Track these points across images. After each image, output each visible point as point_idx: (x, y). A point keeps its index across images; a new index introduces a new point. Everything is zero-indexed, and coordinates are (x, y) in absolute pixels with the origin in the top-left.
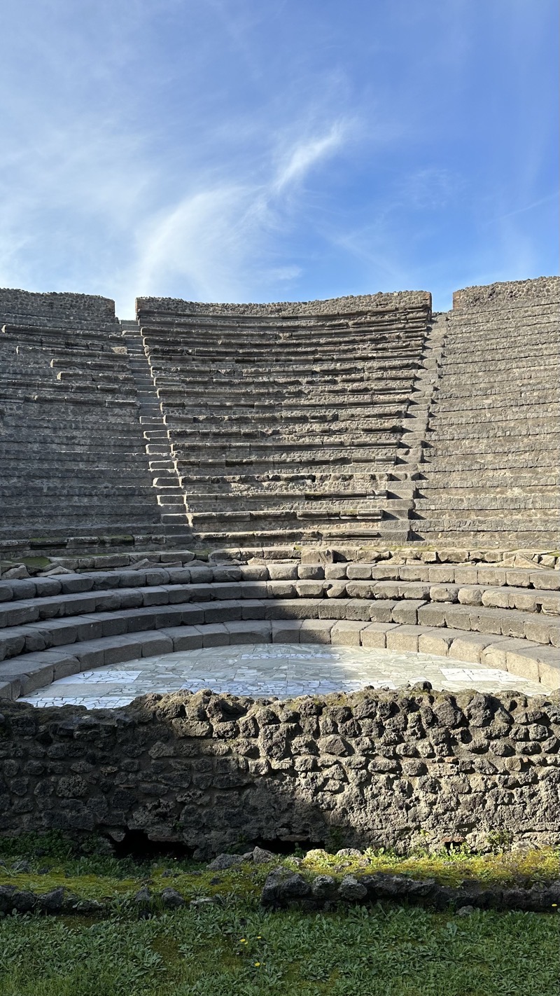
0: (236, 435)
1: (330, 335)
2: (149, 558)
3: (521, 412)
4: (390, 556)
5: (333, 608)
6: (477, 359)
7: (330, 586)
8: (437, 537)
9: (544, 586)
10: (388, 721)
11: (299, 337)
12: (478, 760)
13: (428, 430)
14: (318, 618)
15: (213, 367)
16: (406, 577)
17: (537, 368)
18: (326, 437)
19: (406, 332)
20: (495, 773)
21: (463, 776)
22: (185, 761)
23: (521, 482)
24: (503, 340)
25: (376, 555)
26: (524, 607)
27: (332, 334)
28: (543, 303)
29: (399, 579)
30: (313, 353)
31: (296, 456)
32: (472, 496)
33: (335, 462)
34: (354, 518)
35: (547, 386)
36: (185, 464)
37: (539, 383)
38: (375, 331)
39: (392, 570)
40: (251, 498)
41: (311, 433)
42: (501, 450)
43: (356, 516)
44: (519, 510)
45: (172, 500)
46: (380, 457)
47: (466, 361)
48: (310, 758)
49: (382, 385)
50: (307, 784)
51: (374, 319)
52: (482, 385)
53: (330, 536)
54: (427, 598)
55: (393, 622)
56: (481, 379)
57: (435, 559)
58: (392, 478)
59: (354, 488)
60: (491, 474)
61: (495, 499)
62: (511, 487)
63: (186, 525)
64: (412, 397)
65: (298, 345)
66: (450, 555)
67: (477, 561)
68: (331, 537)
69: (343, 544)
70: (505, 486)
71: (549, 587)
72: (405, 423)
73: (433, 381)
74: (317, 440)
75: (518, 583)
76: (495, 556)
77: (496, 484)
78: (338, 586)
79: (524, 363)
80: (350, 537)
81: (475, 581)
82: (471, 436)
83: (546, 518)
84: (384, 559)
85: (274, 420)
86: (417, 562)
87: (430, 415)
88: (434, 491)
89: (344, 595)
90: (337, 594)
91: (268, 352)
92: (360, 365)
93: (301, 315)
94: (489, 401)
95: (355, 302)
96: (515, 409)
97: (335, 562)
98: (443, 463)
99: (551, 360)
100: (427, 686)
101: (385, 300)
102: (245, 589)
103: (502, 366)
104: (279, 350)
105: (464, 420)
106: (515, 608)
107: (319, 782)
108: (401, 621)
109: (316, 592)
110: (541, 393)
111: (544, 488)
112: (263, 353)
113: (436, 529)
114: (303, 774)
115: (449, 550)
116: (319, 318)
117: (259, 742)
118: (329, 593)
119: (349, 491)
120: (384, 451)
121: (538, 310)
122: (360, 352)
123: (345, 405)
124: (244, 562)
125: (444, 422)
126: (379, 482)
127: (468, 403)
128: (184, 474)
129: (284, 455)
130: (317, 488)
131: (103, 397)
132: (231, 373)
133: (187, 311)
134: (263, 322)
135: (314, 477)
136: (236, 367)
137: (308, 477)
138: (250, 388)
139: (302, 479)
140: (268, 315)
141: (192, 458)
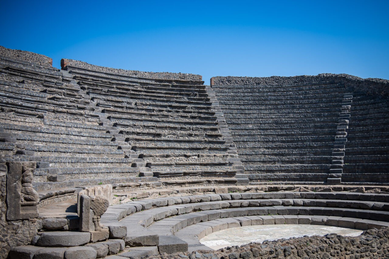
6: (234, 108)
19: (199, 92)
27: (166, 89)
31: (184, 145)
43: (226, 173)
57: (267, 190)
58: (230, 156)
66: (273, 188)
67: (284, 190)
93: (147, 78)
95: (170, 75)
96: (262, 130)
101: (184, 76)
105: (244, 134)
113: (258, 178)
118: (243, 205)
120: (220, 145)
122: (183, 99)
126: (225, 158)
127: (241, 126)
128: (139, 153)
129: (178, 145)
130: (202, 160)
131: (82, 112)
132: (130, 103)
133: (89, 69)
134: (130, 80)
135: (198, 156)
136: (131, 100)
137: (196, 155)
138: (143, 112)
139: (194, 155)
140: (131, 76)
141: (137, 145)
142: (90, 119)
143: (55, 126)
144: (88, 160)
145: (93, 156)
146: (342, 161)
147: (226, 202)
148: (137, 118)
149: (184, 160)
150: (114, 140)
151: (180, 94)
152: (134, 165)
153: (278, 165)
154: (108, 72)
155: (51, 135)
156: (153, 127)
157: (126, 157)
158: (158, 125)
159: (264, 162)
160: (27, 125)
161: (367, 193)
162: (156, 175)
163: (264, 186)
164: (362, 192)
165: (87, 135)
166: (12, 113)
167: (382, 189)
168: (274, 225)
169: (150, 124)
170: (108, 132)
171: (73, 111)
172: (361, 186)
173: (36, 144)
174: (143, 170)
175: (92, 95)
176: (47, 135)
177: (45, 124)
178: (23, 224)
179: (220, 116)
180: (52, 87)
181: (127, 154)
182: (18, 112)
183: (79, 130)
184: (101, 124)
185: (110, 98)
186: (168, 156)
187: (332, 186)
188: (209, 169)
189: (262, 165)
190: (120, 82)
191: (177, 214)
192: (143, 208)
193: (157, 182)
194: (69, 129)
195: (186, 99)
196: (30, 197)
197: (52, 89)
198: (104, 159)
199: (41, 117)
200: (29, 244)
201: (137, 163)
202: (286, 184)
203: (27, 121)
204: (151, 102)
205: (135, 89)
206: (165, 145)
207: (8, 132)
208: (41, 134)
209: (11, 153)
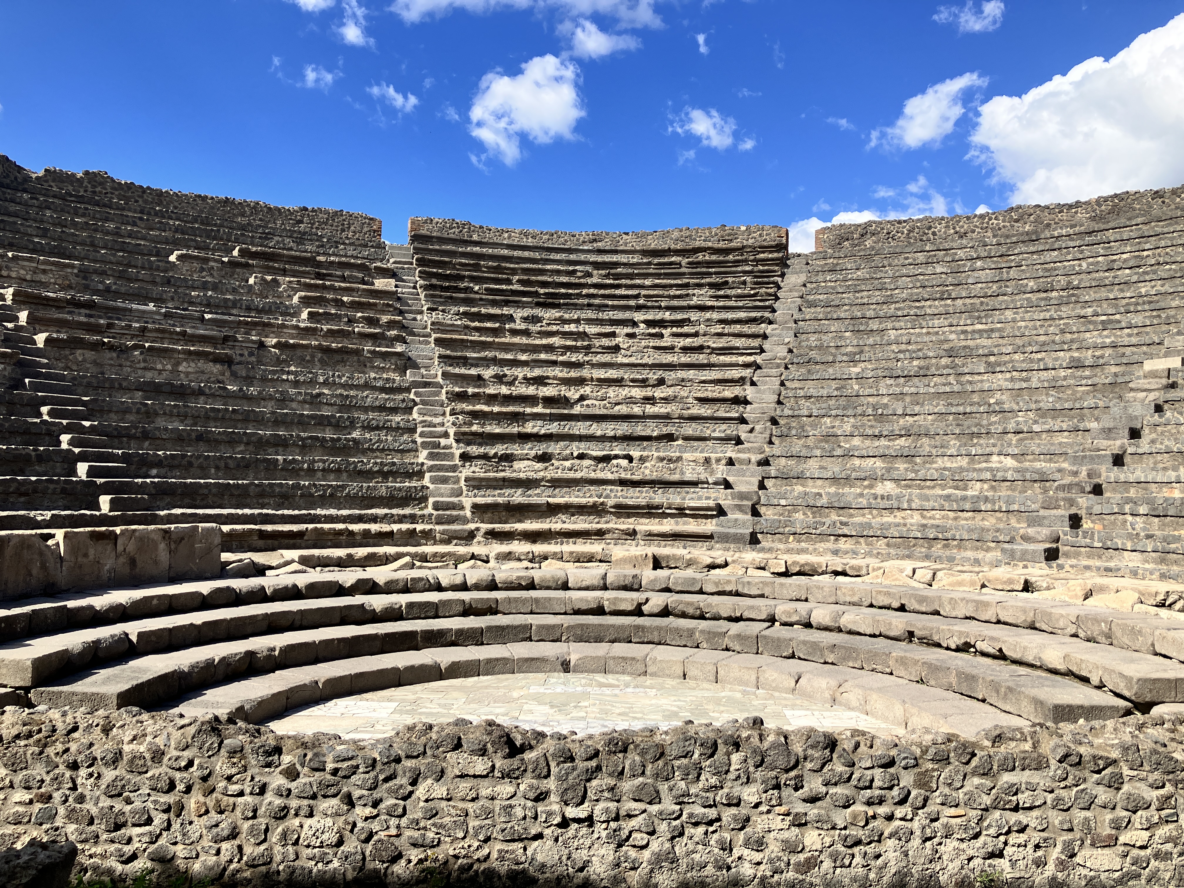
0: (532, 400)
1: (658, 276)
2: (414, 556)
3: (897, 385)
4: (726, 564)
5: (651, 629)
6: (842, 315)
7: (647, 600)
8: (787, 542)
9: (917, 607)
10: (708, 763)
11: (617, 277)
12: (813, 811)
13: (779, 402)
14: (630, 642)
15: (506, 311)
16: (746, 591)
17: (917, 330)
18: (648, 406)
19: (756, 277)
20: (834, 828)
21: (795, 830)
22: (461, 805)
23: (895, 475)
24: (877, 293)
25: (709, 561)
26: (892, 634)
27: (661, 274)
28: (927, 248)
29: (737, 594)
30: (637, 297)
31: (609, 429)
32: (832, 490)
33: (659, 438)
34: (681, 512)
35: (931, 354)
36: (464, 434)
37: (919, 350)
38: (716, 273)
39: (729, 582)
40: (547, 481)
41: (630, 401)
42: (870, 432)
43: (684, 509)
44: (890, 509)
45: (444, 480)
46: (716, 434)
47: (829, 317)
48: (613, 805)
49: (721, 343)
50: (608, 837)
51: (714, 258)
52: (849, 349)
53: (649, 535)
54: (772, 620)
55: (727, 649)
56: (848, 341)
57: (783, 570)
58: (731, 462)
59: (682, 473)
60: (857, 462)
61: (861, 495)
62: (883, 479)
63: (461, 513)
64: (759, 359)
65: (618, 286)
66: (803, 565)
67: (836, 573)
68: (651, 536)
69: (665, 546)
70: (874, 478)
71: (924, 609)
72: (749, 392)
73: (787, 340)
74: (637, 410)
75: (886, 602)
76: (860, 568)
77: (863, 475)
78: (657, 601)
79: (902, 324)
80: (676, 536)
81: (833, 599)
82: (833, 413)
83: (924, 522)
84: (719, 566)
85: (581, 382)
86: (761, 573)
87: (782, 384)
88: (785, 481)
89: (665, 612)
90: (656, 610)
91: (577, 294)
92: (694, 316)
93: (621, 248)
94: (857, 370)
95: (690, 236)
96: (889, 382)
97: (655, 568)
98: (797, 446)
99: (936, 322)
100: (758, 723)
101: (729, 235)
102: (537, 600)
103: (874, 325)
104: (592, 291)
105: (824, 392)
106: (880, 635)
107: (624, 834)
108: (738, 648)
109: (630, 608)
110: (922, 363)
111: (923, 483)
112: (571, 294)
113: (787, 529)
114: (604, 825)
115: (802, 559)
116: (645, 253)
117: (551, 784)
118: (645, 609)
119: (676, 477)
120: (724, 427)
121: (921, 257)
122: (695, 298)
123: (675, 366)
124: (537, 565)
125: (802, 393)
126: (714, 466)
127: (831, 370)
130: (641, 471)
135: (631, 458)
137: (622, 457)
138: (553, 341)
139: (617, 457)
140: (577, 246)
142: (378, 361)
149: (588, 470)
154: (521, 242)
193: (459, 527)
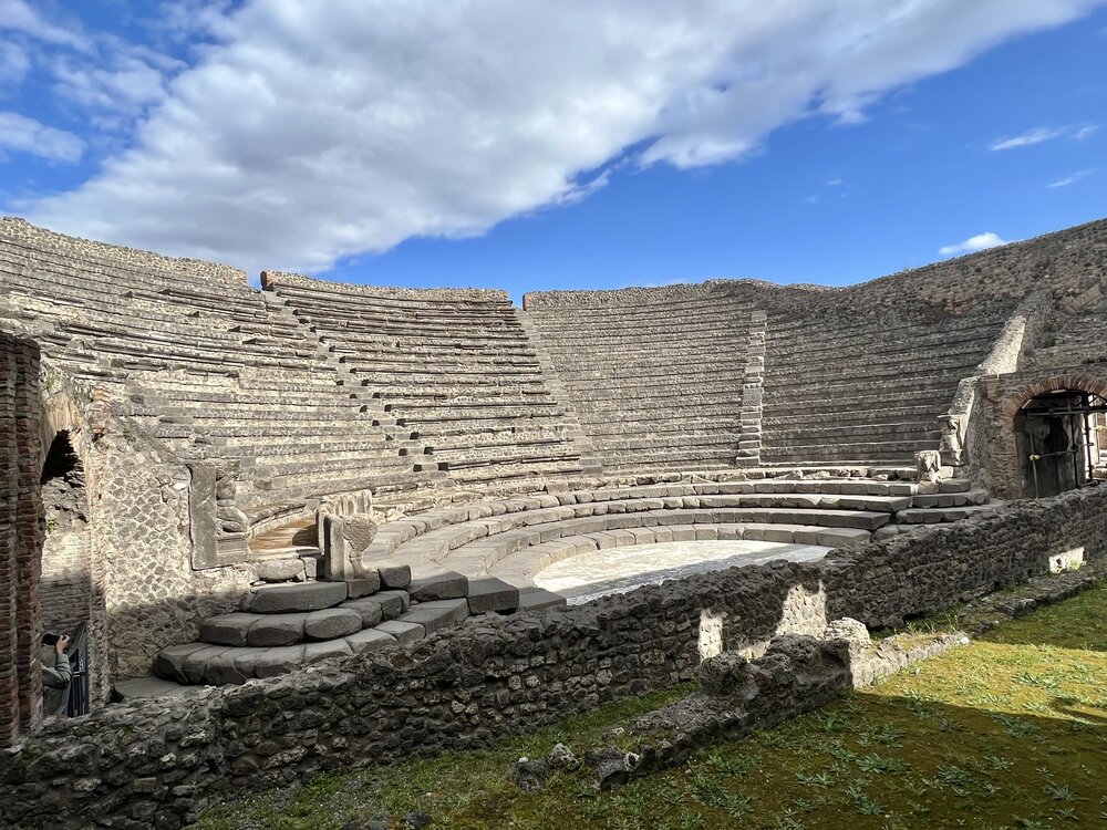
1: (446, 317)
18: (496, 398)
19: (504, 320)
24: (578, 332)
34: (562, 458)
38: (478, 317)
39: (618, 492)
42: (627, 408)
46: (552, 413)
51: (471, 307)
53: (549, 473)
55: (659, 525)
56: (579, 359)
60: (628, 424)
61: (642, 441)
70: (645, 432)
74: (492, 401)
82: (600, 398)
92: (486, 343)
99: (620, 348)
101: (475, 294)
103: (587, 350)
112: (402, 328)
116: (430, 302)
122: (479, 332)
123: (499, 373)
127: (583, 375)
128: (409, 430)
129: (476, 413)
130: (519, 437)
131: (305, 362)
132: (389, 344)
133: (312, 287)
134: (384, 302)
135: (513, 430)
136: (390, 339)
137: (509, 429)
138: (413, 358)
139: (505, 430)
140: (385, 296)
141: (406, 417)
142: (320, 375)
143: (260, 389)
144: (322, 447)
145: (329, 440)
146: (759, 427)
147: (568, 510)
148: (401, 368)
149: (488, 438)
150: (364, 409)
151: (474, 324)
152: (403, 452)
153: (650, 437)
154: (345, 291)
155: (254, 407)
156: (430, 384)
157: (389, 438)
158: (439, 379)
159: (625, 434)
160: (210, 390)
161: (808, 481)
162: (443, 467)
163: (630, 478)
164: (798, 478)
165: (317, 403)
166: (182, 371)
167: (832, 472)
168: (654, 544)
169: (425, 378)
170: (353, 396)
171: (290, 362)
172: (795, 469)
173: (227, 424)
174: (421, 460)
175: (320, 333)
176: (246, 407)
177: (242, 387)
178: (223, 575)
179: (545, 360)
180: (249, 321)
181: (390, 433)
182: (191, 369)
183: (303, 395)
184: (340, 383)
185: (352, 335)
186: (461, 433)
187: (745, 471)
188: (532, 451)
189: (623, 440)
190: (367, 308)
191: (487, 535)
192: (428, 529)
193: (446, 480)
194: (284, 395)
195: (483, 331)
196: (232, 524)
197: (250, 325)
198: (351, 444)
199: (234, 376)
200: (235, 611)
201: (409, 448)
202: (666, 471)
203: (208, 383)
204: (423, 340)
205: (393, 318)
206: (454, 413)
207: (178, 405)
208: (235, 406)
209: (185, 444)
